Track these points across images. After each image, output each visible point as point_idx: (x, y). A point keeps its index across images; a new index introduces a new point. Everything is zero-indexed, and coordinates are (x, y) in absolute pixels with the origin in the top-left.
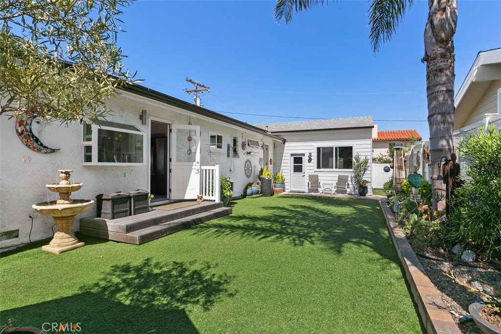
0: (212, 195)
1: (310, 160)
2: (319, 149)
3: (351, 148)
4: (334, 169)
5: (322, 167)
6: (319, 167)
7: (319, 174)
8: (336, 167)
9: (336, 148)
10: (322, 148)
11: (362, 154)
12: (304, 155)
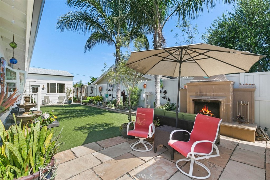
0: (37, 107)
1: (43, 89)
2: (48, 84)
3: (64, 84)
4: (57, 93)
5: (50, 92)
6: (48, 92)
7: (49, 96)
8: (57, 92)
9: (57, 84)
10: (50, 83)
11: (69, 87)
12: (39, 86)
